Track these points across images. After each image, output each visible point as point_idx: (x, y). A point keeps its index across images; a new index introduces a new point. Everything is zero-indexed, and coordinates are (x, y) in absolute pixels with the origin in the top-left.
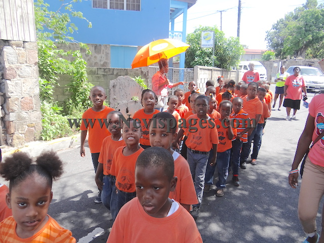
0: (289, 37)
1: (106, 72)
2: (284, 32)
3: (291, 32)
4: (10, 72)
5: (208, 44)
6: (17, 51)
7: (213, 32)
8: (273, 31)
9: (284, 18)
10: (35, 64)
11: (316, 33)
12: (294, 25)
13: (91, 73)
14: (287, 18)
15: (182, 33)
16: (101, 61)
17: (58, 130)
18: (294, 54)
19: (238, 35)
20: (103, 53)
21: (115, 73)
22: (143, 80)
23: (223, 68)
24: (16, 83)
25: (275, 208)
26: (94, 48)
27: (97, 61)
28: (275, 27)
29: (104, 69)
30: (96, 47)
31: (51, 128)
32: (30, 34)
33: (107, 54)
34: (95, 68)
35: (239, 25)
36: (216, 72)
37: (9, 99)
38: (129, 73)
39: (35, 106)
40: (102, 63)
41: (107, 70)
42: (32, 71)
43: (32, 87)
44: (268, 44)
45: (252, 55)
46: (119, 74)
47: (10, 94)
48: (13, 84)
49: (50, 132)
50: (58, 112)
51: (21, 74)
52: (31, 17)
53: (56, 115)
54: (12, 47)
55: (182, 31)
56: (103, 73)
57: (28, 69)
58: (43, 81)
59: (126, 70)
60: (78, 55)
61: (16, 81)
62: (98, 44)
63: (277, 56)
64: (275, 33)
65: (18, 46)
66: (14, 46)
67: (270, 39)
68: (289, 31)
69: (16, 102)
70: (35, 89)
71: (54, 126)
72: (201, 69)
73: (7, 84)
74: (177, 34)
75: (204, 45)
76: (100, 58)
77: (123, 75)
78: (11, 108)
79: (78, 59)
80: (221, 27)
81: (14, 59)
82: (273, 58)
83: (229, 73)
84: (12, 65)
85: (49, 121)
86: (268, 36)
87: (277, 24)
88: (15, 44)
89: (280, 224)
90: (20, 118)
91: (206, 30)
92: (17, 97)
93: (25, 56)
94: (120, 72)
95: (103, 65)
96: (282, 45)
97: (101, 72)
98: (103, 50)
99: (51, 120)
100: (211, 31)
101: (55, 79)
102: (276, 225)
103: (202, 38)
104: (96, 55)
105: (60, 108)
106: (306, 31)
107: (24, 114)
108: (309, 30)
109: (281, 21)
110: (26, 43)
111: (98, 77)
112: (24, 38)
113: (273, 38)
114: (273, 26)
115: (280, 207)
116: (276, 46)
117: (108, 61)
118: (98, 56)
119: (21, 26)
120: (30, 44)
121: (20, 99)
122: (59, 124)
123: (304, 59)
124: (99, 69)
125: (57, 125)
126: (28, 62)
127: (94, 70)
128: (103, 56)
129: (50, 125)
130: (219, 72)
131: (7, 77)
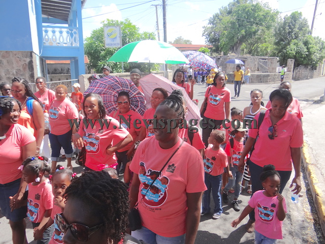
0: (225, 32)
3: (226, 27)
5: (114, 42)
7: (118, 28)
12: (228, 20)
63: (212, 52)
67: (207, 34)
82: (208, 54)
106: (239, 26)
108: (242, 25)
109: (217, 16)
113: (210, 34)
114: (210, 21)
116: (213, 41)
123: (237, 55)
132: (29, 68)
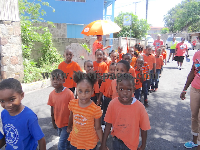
0: (178, 19)
1: (64, 41)
2: (175, 16)
3: (179, 16)
4: (3, 40)
5: (128, 23)
6: (8, 27)
7: (130, 16)
8: (168, 15)
9: (175, 7)
10: (19, 35)
11: (195, 17)
12: (181, 12)
13: (54, 41)
14: (177, 7)
15: (111, 16)
16: (61, 34)
17: (34, 77)
18: (181, 30)
19: (146, 18)
20: (62, 29)
21: (69, 41)
22: (87, 45)
23: (137, 38)
24: (7, 47)
25: (168, 124)
26: (56, 26)
27: (59, 34)
28: (169, 13)
29: (63, 39)
30: (58, 25)
31: (30, 75)
32: (16, 17)
33: (65, 29)
34: (57, 38)
35: (147, 11)
36: (132, 41)
37: (3, 57)
38: (79, 41)
39: (19, 61)
40: (61, 35)
41: (64, 39)
42: (17, 40)
43: (17, 50)
44: (165, 23)
45: (155, 30)
46: (72, 42)
47: (3, 54)
48: (6, 48)
49: (29, 78)
50: (34, 65)
51: (10, 42)
52: (16, 5)
53: (32, 67)
54: (4, 24)
55: (111, 15)
56: (62, 41)
57: (14, 38)
58: (24, 46)
59: (76, 40)
60: (47, 30)
61: (8, 46)
62: (59, 23)
63: (170, 31)
64: (169, 16)
65: (8, 24)
66: (6, 24)
67: (166, 20)
68: (178, 15)
69: (8, 59)
70: (19, 51)
71: (31, 74)
72: (123, 39)
73: (2, 48)
74: (108, 17)
75: (125, 24)
76: (60, 32)
77: (75, 43)
78: (4, 63)
79: (47, 32)
80: (136, 13)
81: (6, 32)
82: (168, 32)
83: (141, 41)
84: (4, 36)
85: (28, 71)
86: (165, 18)
87: (171, 11)
88: (6, 23)
89: (171, 134)
90: (10, 69)
91: (126, 14)
92: (8, 56)
93: (13, 30)
94: (73, 41)
95: (62, 36)
96: (173, 24)
97: (61, 41)
98: (62, 27)
99: (29, 70)
100: (129, 15)
101: (32, 45)
102: (169, 135)
103: (124, 19)
104: (58, 30)
105: (36, 63)
106: (188, 15)
107: (12, 67)
108: (190, 15)
109: (173, 9)
110: (13, 22)
111: (59, 44)
112: (12, 19)
113: (168, 20)
114: (168, 12)
115: (171, 124)
116: (169, 25)
117: (65, 34)
118: (59, 31)
119: (10, 11)
120: (16, 23)
121: (10, 57)
122: (34, 73)
123: (187, 33)
124: (59, 39)
125: (33, 73)
126: (15, 34)
127: (56, 39)
128: (62, 30)
129: (29, 74)
130: (134, 41)
131: (2, 43)
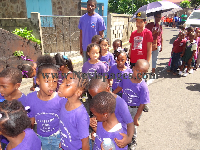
20: (19, 3)
33: (22, 3)
38: (18, 23)
72: (114, 17)
76: (17, 8)
98: (19, 0)
104: (12, 4)
117: (25, 11)
118: (15, 6)
132: (78, 8)
